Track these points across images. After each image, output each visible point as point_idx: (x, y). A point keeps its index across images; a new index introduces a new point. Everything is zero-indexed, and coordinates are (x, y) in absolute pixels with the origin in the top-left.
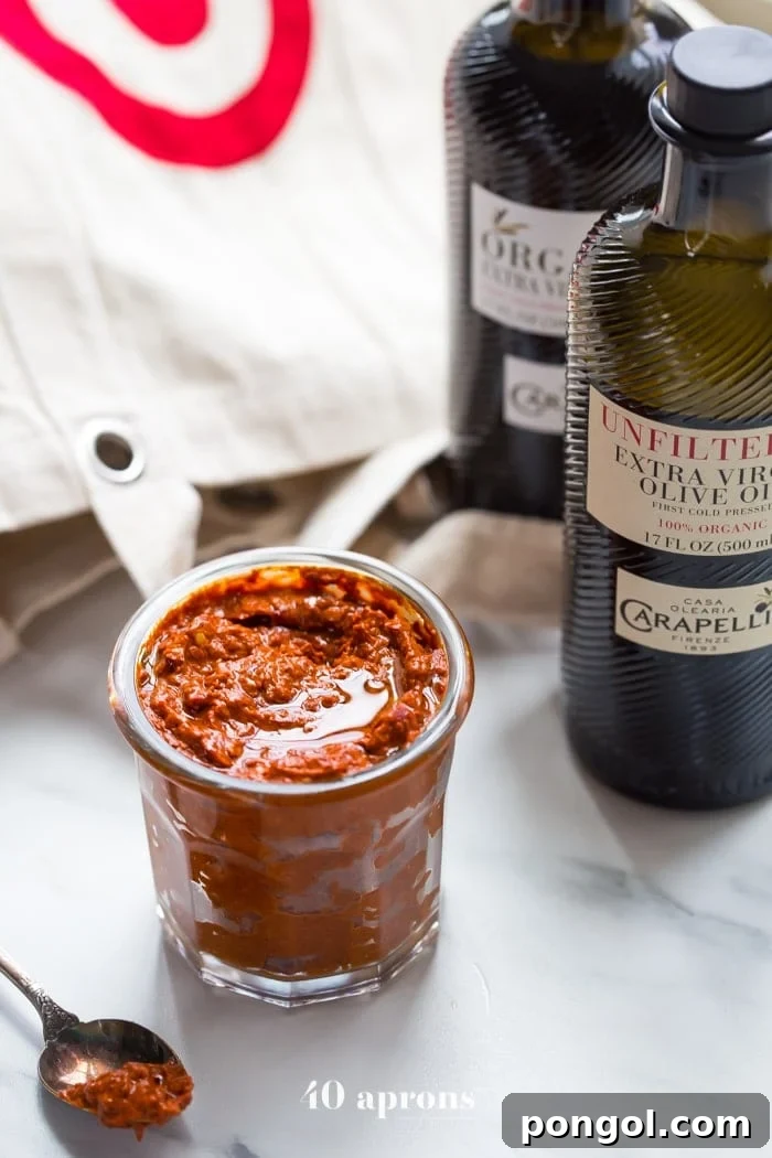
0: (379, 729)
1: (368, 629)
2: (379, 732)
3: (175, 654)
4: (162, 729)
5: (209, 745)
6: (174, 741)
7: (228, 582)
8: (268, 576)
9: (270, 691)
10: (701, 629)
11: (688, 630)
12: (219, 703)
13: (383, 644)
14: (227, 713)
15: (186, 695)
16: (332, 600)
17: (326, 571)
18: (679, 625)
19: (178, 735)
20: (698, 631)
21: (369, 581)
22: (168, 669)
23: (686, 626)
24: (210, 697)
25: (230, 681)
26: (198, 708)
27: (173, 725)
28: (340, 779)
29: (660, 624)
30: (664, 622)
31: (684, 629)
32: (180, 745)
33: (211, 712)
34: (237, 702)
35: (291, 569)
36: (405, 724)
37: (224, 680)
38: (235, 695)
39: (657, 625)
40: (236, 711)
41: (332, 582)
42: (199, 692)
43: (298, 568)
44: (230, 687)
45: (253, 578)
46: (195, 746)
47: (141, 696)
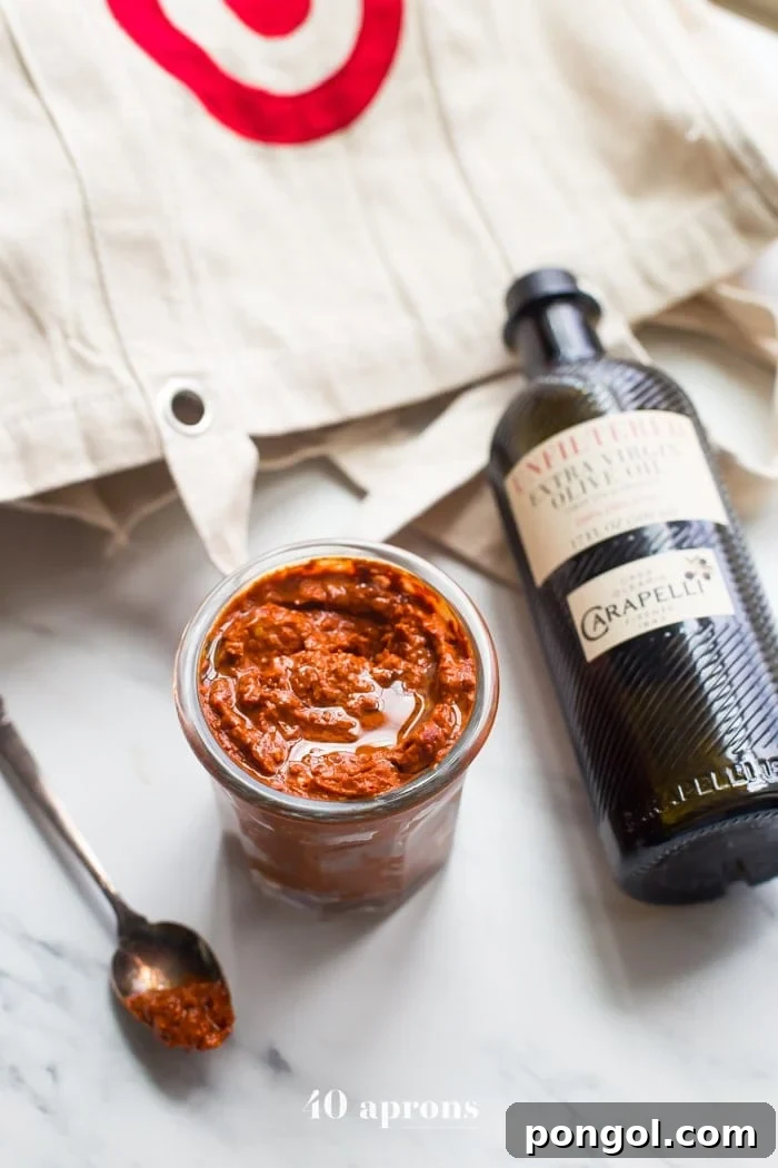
0: (410, 749)
1: (408, 629)
2: (411, 753)
3: (234, 648)
4: (218, 729)
5: (258, 750)
6: (228, 744)
7: (288, 569)
8: (323, 564)
9: (316, 694)
10: (645, 602)
11: (635, 608)
12: (271, 706)
13: (420, 645)
14: (276, 715)
15: (240, 694)
16: (379, 590)
17: (374, 565)
18: (626, 608)
19: (232, 739)
20: (642, 605)
21: (412, 578)
22: (228, 662)
23: (632, 605)
24: (263, 698)
25: (282, 680)
26: (251, 708)
27: (227, 727)
28: (373, 801)
29: (613, 616)
30: (614, 613)
31: (632, 609)
32: (232, 748)
33: (262, 714)
34: (285, 704)
35: (344, 560)
36: (433, 745)
37: (276, 679)
38: (285, 696)
39: (610, 619)
40: (286, 714)
41: (380, 574)
42: (253, 692)
43: (350, 559)
44: (282, 687)
45: (312, 565)
46: (246, 752)
47: (201, 691)
